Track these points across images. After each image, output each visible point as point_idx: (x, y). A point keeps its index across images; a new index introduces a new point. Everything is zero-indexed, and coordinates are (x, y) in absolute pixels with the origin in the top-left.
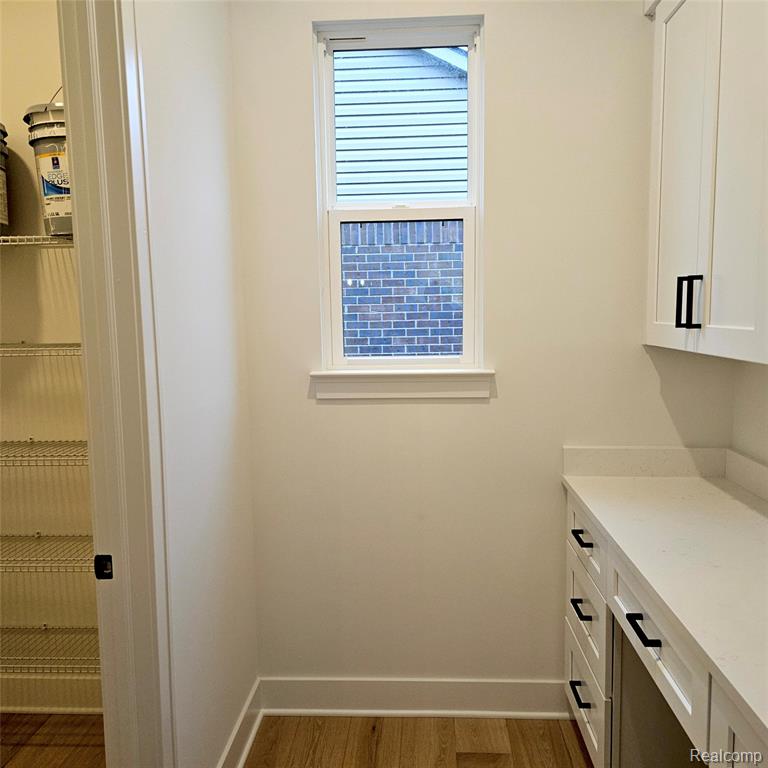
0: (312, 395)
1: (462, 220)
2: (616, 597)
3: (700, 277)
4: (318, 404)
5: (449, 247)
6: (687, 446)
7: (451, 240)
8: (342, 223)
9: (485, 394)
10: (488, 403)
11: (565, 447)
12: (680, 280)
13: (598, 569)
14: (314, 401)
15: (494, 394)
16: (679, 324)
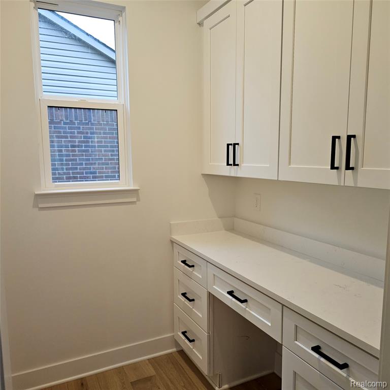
0: (35, 205)
1: (117, 110)
2: (214, 287)
3: (238, 144)
4: (39, 210)
5: (59, 123)
6: (219, 218)
7: (60, 118)
8: (48, 107)
9: (134, 200)
10: (136, 204)
11: (171, 223)
12: (228, 145)
13: (201, 277)
14: (37, 209)
15: (138, 200)
16: (228, 164)
